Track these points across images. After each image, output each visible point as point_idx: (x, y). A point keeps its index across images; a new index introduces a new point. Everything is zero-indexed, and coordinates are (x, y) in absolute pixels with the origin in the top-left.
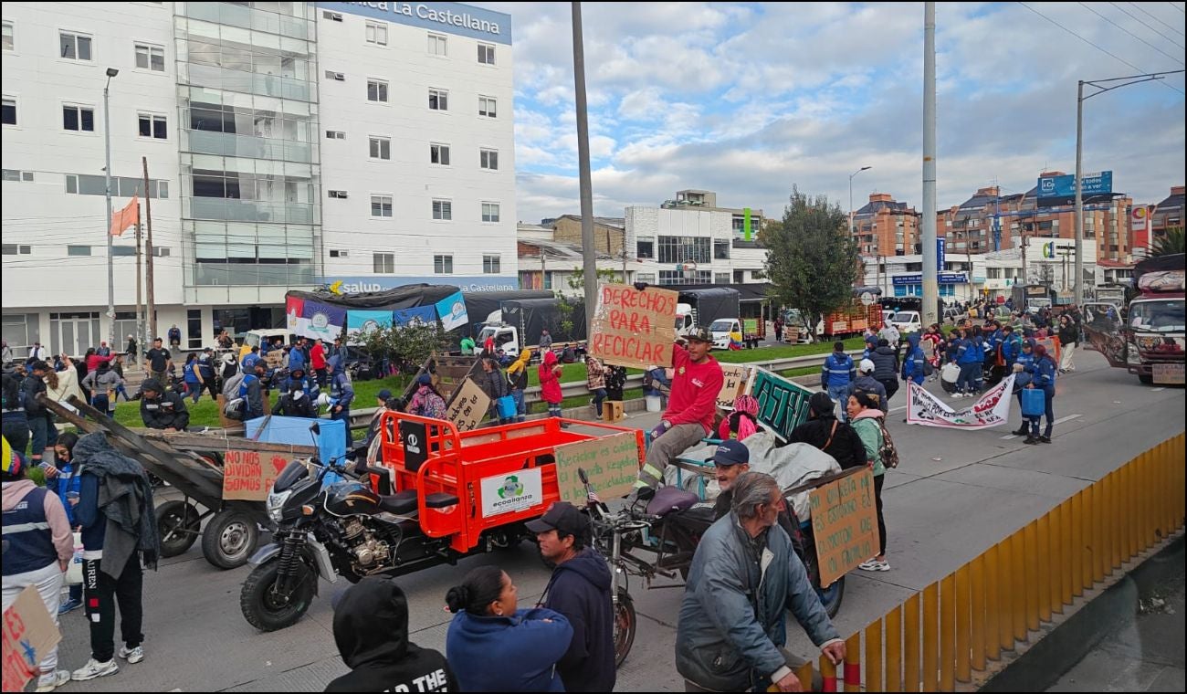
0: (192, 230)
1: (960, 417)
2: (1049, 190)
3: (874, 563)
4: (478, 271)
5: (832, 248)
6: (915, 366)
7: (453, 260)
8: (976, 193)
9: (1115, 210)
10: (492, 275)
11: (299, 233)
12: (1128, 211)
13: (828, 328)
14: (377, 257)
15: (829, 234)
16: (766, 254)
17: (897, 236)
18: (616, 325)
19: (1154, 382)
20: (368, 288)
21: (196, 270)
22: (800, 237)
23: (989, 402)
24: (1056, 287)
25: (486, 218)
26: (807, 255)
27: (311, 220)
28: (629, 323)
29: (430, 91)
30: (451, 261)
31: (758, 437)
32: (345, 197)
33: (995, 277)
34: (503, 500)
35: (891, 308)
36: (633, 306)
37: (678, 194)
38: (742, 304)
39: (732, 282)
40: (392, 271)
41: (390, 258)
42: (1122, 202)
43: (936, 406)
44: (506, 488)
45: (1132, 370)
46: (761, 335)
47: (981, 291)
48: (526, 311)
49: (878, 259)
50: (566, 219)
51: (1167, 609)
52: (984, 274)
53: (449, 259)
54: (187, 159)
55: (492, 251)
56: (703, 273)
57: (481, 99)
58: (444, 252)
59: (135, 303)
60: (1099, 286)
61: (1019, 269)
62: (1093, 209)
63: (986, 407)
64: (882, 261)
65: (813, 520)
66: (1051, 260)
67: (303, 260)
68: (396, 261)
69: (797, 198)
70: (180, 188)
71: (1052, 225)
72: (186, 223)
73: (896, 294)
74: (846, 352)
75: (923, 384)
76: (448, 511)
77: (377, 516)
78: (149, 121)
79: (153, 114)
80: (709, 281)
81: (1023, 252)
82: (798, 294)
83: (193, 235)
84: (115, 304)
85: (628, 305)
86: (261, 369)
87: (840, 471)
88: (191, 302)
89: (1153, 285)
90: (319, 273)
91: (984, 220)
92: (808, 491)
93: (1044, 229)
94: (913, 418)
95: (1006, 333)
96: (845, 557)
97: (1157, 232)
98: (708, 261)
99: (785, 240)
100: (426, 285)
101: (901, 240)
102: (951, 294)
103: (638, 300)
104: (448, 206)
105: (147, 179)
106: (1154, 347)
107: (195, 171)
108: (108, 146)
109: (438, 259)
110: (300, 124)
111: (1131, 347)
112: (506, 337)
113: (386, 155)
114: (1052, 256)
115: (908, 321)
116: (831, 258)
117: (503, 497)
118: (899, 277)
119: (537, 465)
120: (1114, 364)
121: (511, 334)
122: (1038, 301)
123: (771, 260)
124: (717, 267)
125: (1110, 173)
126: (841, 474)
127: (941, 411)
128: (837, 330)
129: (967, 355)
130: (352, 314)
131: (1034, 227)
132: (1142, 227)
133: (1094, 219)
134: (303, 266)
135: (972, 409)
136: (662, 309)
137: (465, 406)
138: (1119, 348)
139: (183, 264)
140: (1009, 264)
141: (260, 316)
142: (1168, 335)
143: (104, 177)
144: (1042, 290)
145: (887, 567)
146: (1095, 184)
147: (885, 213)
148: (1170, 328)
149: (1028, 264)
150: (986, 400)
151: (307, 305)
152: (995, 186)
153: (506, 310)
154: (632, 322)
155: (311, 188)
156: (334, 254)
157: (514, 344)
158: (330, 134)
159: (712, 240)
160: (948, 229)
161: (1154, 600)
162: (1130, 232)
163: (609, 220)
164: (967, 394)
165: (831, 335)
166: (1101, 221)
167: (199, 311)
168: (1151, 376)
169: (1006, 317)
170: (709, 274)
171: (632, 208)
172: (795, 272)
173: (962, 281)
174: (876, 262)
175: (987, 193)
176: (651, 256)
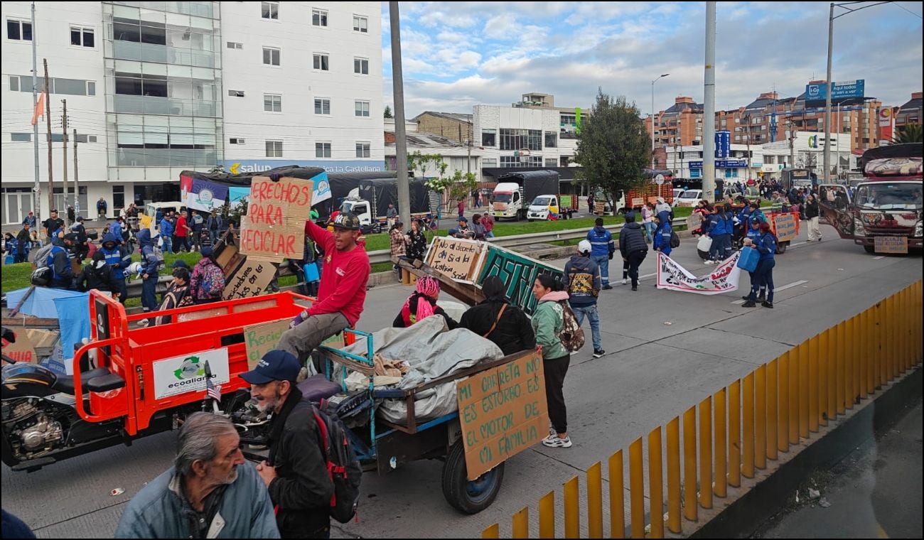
0: (115, 122)
1: (699, 284)
2: (815, 94)
3: (556, 440)
4: (352, 155)
5: (628, 139)
6: (663, 238)
7: (332, 147)
8: (759, 96)
9: (867, 110)
10: (363, 159)
11: (204, 125)
12: (877, 111)
13: (628, 202)
14: (269, 144)
15: (626, 127)
16: (577, 143)
17: (696, 130)
18: (255, 220)
19: (876, 251)
20: (261, 168)
21: (118, 152)
22: (602, 130)
23: (723, 271)
24: (818, 172)
25: (358, 113)
26: (609, 144)
27: (213, 113)
28: (265, 216)
29: (313, 11)
30: (330, 148)
31: (430, 320)
32: (243, 96)
33: (770, 163)
34: (180, 381)
35: (682, 187)
36: (269, 198)
37: (524, 96)
38: (562, 184)
39: (559, 166)
40: (281, 156)
41: (279, 145)
42: (873, 105)
43: (681, 273)
44: (184, 369)
45: (858, 241)
46: (575, 208)
47: (758, 174)
48: (378, 188)
49: (675, 148)
50: (426, 115)
51: (822, 501)
52: (761, 160)
53: (328, 146)
54: (110, 64)
55: (363, 140)
56: (535, 158)
57: (355, 18)
58: (323, 141)
59: (63, 180)
60: (852, 170)
61: (789, 157)
62: (850, 109)
63: (721, 275)
64: (679, 149)
65: (461, 411)
66: (815, 149)
67: (208, 146)
68: (284, 148)
69: (602, 98)
70: (105, 87)
71: (817, 122)
72: (109, 116)
73: (691, 176)
74: (605, 227)
75: (670, 254)
76: (110, 395)
77: (49, 398)
78: (79, 33)
79: (82, 27)
80: (541, 165)
81: (791, 143)
82: (601, 175)
83: (116, 125)
84: (41, 181)
85: (264, 197)
86: (69, 242)
87: (502, 356)
88: (114, 179)
89: (877, 170)
90: (220, 157)
91: (764, 118)
92: (456, 381)
93: (810, 125)
94: (662, 283)
95: (752, 209)
96: (503, 445)
97: (900, 128)
98: (540, 149)
99: (590, 131)
100: (297, 167)
101: (700, 133)
102: (735, 176)
103: (273, 192)
104: (327, 103)
105: (47, 77)
106: (876, 222)
107: (117, 74)
108: (34, 51)
109: (319, 146)
110: (206, 37)
111: (857, 222)
112: (361, 210)
113: (276, 62)
114: (815, 147)
115: (695, 198)
116: (628, 147)
117: (181, 378)
118: (694, 162)
119: (223, 345)
120: (843, 236)
121: (365, 207)
122: (802, 182)
123: (581, 148)
124: (547, 154)
125: (863, 81)
126: (503, 360)
127: (685, 277)
128: (636, 204)
129: (718, 228)
130: (233, 190)
131: (803, 123)
132: (887, 124)
133: (851, 118)
134: (208, 151)
135: (710, 276)
136: (296, 198)
137: (250, 275)
138: (847, 223)
139: (107, 149)
140: (782, 152)
141: (170, 191)
142: (887, 212)
143: (32, 77)
144: (805, 173)
145: (570, 444)
146: (851, 89)
147: (687, 112)
148: (889, 206)
149: (795, 152)
150: (722, 269)
151: (197, 183)
152: (773, 92)
153: (362, 188)
154: (268, 215)
155: (214, 88)
156: (233, 141)
157: (368, 215)
158: (231, 45)
159: (543, 133)
160: (737, 125)
161: (811, 490)
162: (879, 128)
163: (462, 116)
164: (718, 261)
165: (631, 209)
166: (856, 119)
167: (123, 187)
168: (873, 247)
169: (755, 196)
170: (540, 159)
171: (478, 106)
172: (598, 158)
173: (743, 166)
174: (674, 151)
175: (768, 97)
176: (493, 144)
